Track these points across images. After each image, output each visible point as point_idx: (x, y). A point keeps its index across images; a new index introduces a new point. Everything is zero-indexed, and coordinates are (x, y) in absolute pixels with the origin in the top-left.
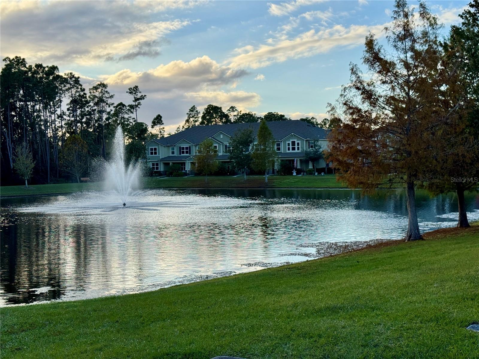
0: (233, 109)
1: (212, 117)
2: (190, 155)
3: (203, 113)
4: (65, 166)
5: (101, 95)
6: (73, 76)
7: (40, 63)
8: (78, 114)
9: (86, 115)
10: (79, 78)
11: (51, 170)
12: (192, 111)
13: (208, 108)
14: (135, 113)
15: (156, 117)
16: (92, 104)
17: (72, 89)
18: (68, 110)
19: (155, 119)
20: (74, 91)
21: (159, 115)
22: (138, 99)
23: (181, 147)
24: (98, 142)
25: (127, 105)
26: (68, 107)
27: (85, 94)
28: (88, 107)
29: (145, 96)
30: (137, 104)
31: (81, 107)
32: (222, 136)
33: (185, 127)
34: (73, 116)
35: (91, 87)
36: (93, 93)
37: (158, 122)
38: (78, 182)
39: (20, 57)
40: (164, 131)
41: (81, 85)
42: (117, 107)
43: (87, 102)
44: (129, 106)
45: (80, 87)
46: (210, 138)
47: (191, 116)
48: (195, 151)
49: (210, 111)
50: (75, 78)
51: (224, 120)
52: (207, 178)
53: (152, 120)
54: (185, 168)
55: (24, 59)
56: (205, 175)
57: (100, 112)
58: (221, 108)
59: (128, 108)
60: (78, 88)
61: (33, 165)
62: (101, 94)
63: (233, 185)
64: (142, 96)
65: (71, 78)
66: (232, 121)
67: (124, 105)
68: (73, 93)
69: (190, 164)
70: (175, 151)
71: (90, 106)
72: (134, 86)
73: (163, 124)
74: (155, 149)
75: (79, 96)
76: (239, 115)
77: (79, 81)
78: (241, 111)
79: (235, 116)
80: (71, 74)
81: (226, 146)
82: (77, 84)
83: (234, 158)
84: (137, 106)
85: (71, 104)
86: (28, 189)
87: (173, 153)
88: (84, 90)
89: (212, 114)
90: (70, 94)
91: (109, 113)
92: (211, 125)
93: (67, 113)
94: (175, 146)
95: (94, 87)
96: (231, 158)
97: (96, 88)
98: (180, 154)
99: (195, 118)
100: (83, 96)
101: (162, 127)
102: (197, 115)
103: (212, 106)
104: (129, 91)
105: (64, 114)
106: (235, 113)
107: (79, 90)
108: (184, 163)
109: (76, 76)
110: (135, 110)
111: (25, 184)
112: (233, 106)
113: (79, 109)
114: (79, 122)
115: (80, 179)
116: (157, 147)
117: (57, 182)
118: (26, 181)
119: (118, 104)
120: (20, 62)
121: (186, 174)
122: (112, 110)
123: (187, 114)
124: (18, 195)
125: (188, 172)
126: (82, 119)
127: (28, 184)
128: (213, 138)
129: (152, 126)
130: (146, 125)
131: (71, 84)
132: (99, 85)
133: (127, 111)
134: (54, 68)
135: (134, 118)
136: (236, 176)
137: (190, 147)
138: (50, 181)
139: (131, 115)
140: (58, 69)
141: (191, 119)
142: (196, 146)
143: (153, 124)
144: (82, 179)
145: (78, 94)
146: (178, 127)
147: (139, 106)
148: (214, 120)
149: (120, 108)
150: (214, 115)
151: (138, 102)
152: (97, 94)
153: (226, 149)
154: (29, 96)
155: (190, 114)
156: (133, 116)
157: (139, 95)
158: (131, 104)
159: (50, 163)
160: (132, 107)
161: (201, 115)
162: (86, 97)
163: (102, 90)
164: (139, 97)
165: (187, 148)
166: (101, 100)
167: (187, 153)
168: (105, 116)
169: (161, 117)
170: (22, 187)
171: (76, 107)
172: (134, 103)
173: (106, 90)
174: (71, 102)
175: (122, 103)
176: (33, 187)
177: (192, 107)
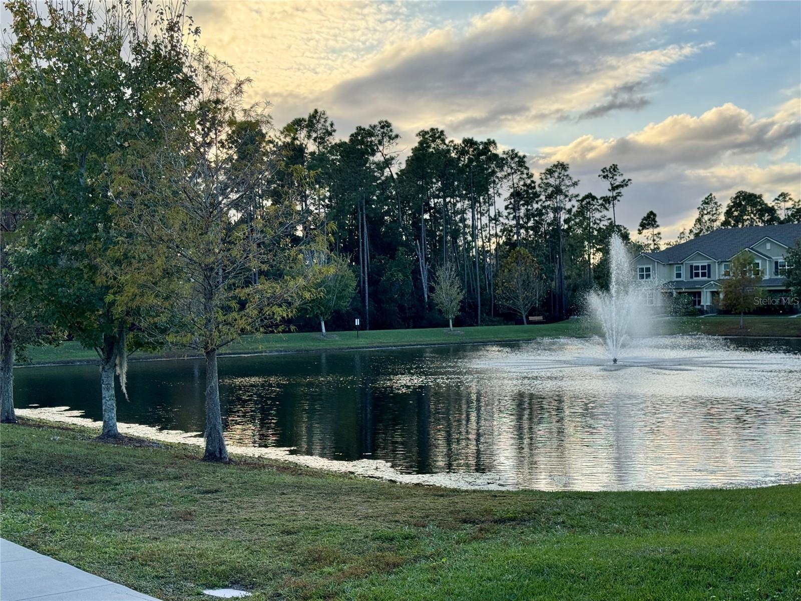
0: (784, 198)
1: (743, 212)
2: (709, 279)
3: (728, 206)
4: (504, 298)
5: (557, 183)
6: (516, 154)
7: (471, 138)
8: (522, 214)
9: (534, 216)
10: (524, 157)
11: (481, 305)
12: (707, 203)
13: (736, 198)
14: (611, 209)
15: (646, 215)
16: (543, 197)
17: (514, 176)
18: (507, 208)
19: (645, 219)
20: (516, 177)
21: (652, 213)
22: (618, 187)
23: (694, 265)
24: (553, 258)
25: (599, 198)
26: (506, 203)
27: (533, 182)
28: (537, 203)
29: (629, 180)
30: (615, 194)
31: (527, 203)
32: (768, 246)
33: (695, 231)
34: (514, 217)
35: (544, 171)
36: (546, 179)
37: (649, 224)
38: (522, 323)
39: (437, 129)
40: (661, 238)
41: (527, 168)
42: (582, 200)
43: (536, 195)
44: (601, 198)
45: (525, 171)
46: (747, 249)
47: (705, 212)
48: (718, 272)
49: (740, 202)
50: (519, 157)
51: (766, 217)
52: (741, 319)
53: (641, 221)
54: (700, 302)
55: (442, 132)
56: (740, 313)
57: (556, 210)
58: (760, 197)
59: (600, 202)
60: (522, 173)
61: (461, 297)
62: (558, 180)
63: (792, 332)
64: (624, 180)
65: (512, 159)
66: (782, 217)
67: (594, 198)
68: (515, 181)
69: (709, 294)
70: (683, 272)
71: (541, 200)
72: (611, 165)
73: (658, 226)
74: (648, 270)
75: (525, 185)
76: (797, 207)
77: (524, 162)
78: (799, 201)
79: (787, 209)
80: (513, 151)
81: (776, 263)
82: (521, 166)
84: (615, 198)
85: (511, 199)
86: (452, 334)
87: (679, 275)
88: (532, 176)
89: (745, 206)
90: (510, 183)
91: (569, 211)
92: (743, 226)
93: (505, 213)
94: (682, 264)
95: (547, 170)
96: (789, 284)
97: (550, 172)
98: (692, 277)
99: (713, 215)
100: (530, 185)
101: (656, 231)
102: (716, 210)
103: (745, 193)
104: (601, 173)
105: (499, 214)
106: (789, 204)
107: (525, 176)
108: (699, 294)
109: (521, 154)
110: (612, 206)
111: (448, 326)
112: (786, 192)
113: (523, 205)
114: (522, 227)
115: (527, 317)
116: (651, 266)
117: (493, 323)
118: (451, 321)
119: (584, 195)
120: (436, 135)
121: (702, 312)
122: (574, 207)
123: (699, 208)
124: (439, 342)
125: (705, 308)
126: (527, 223)
127: (453, 326)
128: (752, 249)
129: (639, 230)
130: (625, 229)
131: (512, 168)
132: (556, 166)
133: (599, 208)
134: (491, 143)
135: (610, 219)
136: (795, 316)
137: (709, 266)
138: (481, 321)
139: (605, 212)
140: (495, 144)
141: (706, 218)
142: (720, 263)
143: (641, 228)
144: (531, 318)
145: (522, 183)
146: (681, 231)
147: (619, 198)
148: (749, 217)
149: (589, 203)
150: (749, 209)
151: (617, 191)
152: (552, 181)
153: (776, 268)
154: (448, 190)
155: (704, 209)
156: (609, 214)
157: (619, 180)
158: (605, 196)
159: (481, 293)
160: (606, 200)
161: (724, 209)
162: (534, 188)
163: (560, 173)
164: (617, 183)
165: (703, 267)
166: (558, 191)
167: (704, 275)
168: (563, 216)
169: (655, 215)
170: (445, 330)
171: (519, 202)
172: (610, 194)
173: (566, 174)
174: (512, 195)
175: (590, 194)
176: (460, 330)
177: (707, 196)
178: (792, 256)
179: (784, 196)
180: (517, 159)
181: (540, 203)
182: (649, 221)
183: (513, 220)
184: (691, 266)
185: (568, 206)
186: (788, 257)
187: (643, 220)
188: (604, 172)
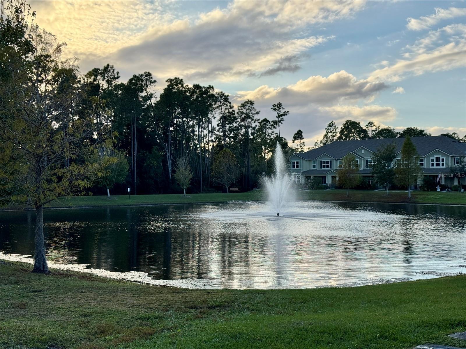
0: (371, 125)
1: (350, 132)
2: (331, 169)
3: (342, 128)
4: (216, 177)
5: (248, 112)
6: (223, 94)
7: (198, 84)
8: (227, 129)
9: (234, 130)
10: (228, 96)
11: (202, 181)
12: (331, 126)
13: (346, 124)
14: (278, 128)
15: (296, 132)
16: (239, 120)
17: (222, 107)
18: (218, 125)
19: (296, 134)
20: (223, 108)
21: (300, 131)
22: (282, 115)
23: (323, 161)
24: (244, 155)
25: (270, 121)
26: (218, 123)
27: (233, 111)
28: (236, 123)
29: (288, 112)
30: (280, 120)
31: (230, 123)
32: (363, 151)
33: (323, 142)
34: (223, 131)
35: (240, 105)
36: (241, 109)
37: (298, 137)
38: (226, 192)
39: (179, 78)
40: (305, 145)
41: (230, 103)
42: (261, 122)
43: (235, 118)
44: (272, 121)
45: (229, 105)
46: (351, 153)
47: (329, 131)
48: (336, 165)
49: (348, 126)
50: (225, 96)
51: (362, 135)
52: (348, 192)
53: (294, 135)
54: (325, 181)
55: (182, 80)
56: (347, 189)
57: (247, 127)
58: (359, 123)
59: (271, 123)
60: (227, 106)
61: (191, 176)
62: (248, 110)
63: (375, 199)
64: (285, 112)
65: (221, 97)
66: (370, 135)
67: (268, 121)
68: (223, 110)
69: (330, 177)
70: (316, 165)
71: (238, 121)
72: (278, 103)
73: (303, 138)
74: (297, 163)
75: (229, 112)
76: (378, 130)
77: (228, 99)
78: (379, 126)
79: (373, 131)
80: (221, 92)
81: (367, 161)
82: (226, 101)
83: (377, 173)
84: (280, 122)
85: (221, 120)
86: (186, 198)
87: (314, 167)
88: (233, 107)
89: (351, 129)
90: (220, 111)
91: (254, 128)
92: (349, 139)
93: (217, 128)
94: (316, 160)
95: (242, 104)
96: (373, 173)
97: (244, 105)
98: (321, 168)
99: (333, 133)
100: (232, 112)
101: (302, 141)
102: (336, 130)
103: (351, 121)
104: (272, 107)
105: (214, 129)
106: (374, 128)
107: (229, 107)
108: (325, 177)
109: (226, 94)
110: (278, 126)
111: (183, 193)
112: (372, 121)
113: (228, 124)
114: (227, 136)
115: (229, 189)
116: (299, 161)
117: (209, 192)
118: (185, 190)
119: (262, 120)
120: (178, 81)
121: (326, 187)
122: (256, 126)
123: (326, 129)
124: (178, 202)
125: (328, 186)
126: (230, 134)
127: (186, 193)
128: (354, 153)
129: (293, 140)
130: (285, 139)
131: (221, 102)
132: (247, 102)
133: (270, 127)
134: (211, 87)
135: (277, 133)
136: (376, 191)
137: (331, 161)
138: (202, 191)
139: (274, 130)
140: (213, 88)
141: (330, 134)
142: (337, 160)
143: (294, 139)
144: (231, 189)
145: (227, 111)
146: (316, 142)
147: (282, 122)
148: (352, 135)
149: (265, 124)
150: (353, 130)
151: (281, 118)
152: (244, 111)
153: (367, 163)
154: (185, 114)
155: (329, 129)
156: (276, 131)
157: (282, 111)
158: (274, 120)
159: (203, 175)
160: (275, 122)
161: (339, 130)
162: (234, 114)
163: (249, 107)
164: (281, 113)
165: (328, 162)
166: (248, 116)
167: (328, 166)
168: (251, 131)
169: (302, 132)
170: (181, 195)
171: (225, 122)
172: (277, 119)
173: (252, 107)
174: (221, 118)
175: (266, 119)
176: (190, 196)
177: (330, 122)
178: (376, 157)
179: (371, 124)
180: (223, 97)
181: (237, 123)
182: (299, 135)
183: (222, 132)
184: (321, 162)
185: (254, 125)
186: (373, 158)
187: (295, 135)
188: (274, 107)
